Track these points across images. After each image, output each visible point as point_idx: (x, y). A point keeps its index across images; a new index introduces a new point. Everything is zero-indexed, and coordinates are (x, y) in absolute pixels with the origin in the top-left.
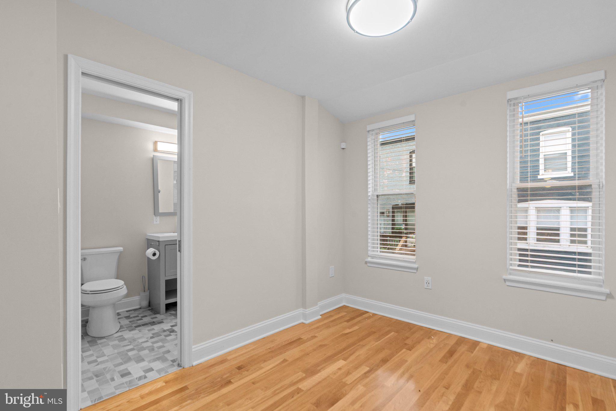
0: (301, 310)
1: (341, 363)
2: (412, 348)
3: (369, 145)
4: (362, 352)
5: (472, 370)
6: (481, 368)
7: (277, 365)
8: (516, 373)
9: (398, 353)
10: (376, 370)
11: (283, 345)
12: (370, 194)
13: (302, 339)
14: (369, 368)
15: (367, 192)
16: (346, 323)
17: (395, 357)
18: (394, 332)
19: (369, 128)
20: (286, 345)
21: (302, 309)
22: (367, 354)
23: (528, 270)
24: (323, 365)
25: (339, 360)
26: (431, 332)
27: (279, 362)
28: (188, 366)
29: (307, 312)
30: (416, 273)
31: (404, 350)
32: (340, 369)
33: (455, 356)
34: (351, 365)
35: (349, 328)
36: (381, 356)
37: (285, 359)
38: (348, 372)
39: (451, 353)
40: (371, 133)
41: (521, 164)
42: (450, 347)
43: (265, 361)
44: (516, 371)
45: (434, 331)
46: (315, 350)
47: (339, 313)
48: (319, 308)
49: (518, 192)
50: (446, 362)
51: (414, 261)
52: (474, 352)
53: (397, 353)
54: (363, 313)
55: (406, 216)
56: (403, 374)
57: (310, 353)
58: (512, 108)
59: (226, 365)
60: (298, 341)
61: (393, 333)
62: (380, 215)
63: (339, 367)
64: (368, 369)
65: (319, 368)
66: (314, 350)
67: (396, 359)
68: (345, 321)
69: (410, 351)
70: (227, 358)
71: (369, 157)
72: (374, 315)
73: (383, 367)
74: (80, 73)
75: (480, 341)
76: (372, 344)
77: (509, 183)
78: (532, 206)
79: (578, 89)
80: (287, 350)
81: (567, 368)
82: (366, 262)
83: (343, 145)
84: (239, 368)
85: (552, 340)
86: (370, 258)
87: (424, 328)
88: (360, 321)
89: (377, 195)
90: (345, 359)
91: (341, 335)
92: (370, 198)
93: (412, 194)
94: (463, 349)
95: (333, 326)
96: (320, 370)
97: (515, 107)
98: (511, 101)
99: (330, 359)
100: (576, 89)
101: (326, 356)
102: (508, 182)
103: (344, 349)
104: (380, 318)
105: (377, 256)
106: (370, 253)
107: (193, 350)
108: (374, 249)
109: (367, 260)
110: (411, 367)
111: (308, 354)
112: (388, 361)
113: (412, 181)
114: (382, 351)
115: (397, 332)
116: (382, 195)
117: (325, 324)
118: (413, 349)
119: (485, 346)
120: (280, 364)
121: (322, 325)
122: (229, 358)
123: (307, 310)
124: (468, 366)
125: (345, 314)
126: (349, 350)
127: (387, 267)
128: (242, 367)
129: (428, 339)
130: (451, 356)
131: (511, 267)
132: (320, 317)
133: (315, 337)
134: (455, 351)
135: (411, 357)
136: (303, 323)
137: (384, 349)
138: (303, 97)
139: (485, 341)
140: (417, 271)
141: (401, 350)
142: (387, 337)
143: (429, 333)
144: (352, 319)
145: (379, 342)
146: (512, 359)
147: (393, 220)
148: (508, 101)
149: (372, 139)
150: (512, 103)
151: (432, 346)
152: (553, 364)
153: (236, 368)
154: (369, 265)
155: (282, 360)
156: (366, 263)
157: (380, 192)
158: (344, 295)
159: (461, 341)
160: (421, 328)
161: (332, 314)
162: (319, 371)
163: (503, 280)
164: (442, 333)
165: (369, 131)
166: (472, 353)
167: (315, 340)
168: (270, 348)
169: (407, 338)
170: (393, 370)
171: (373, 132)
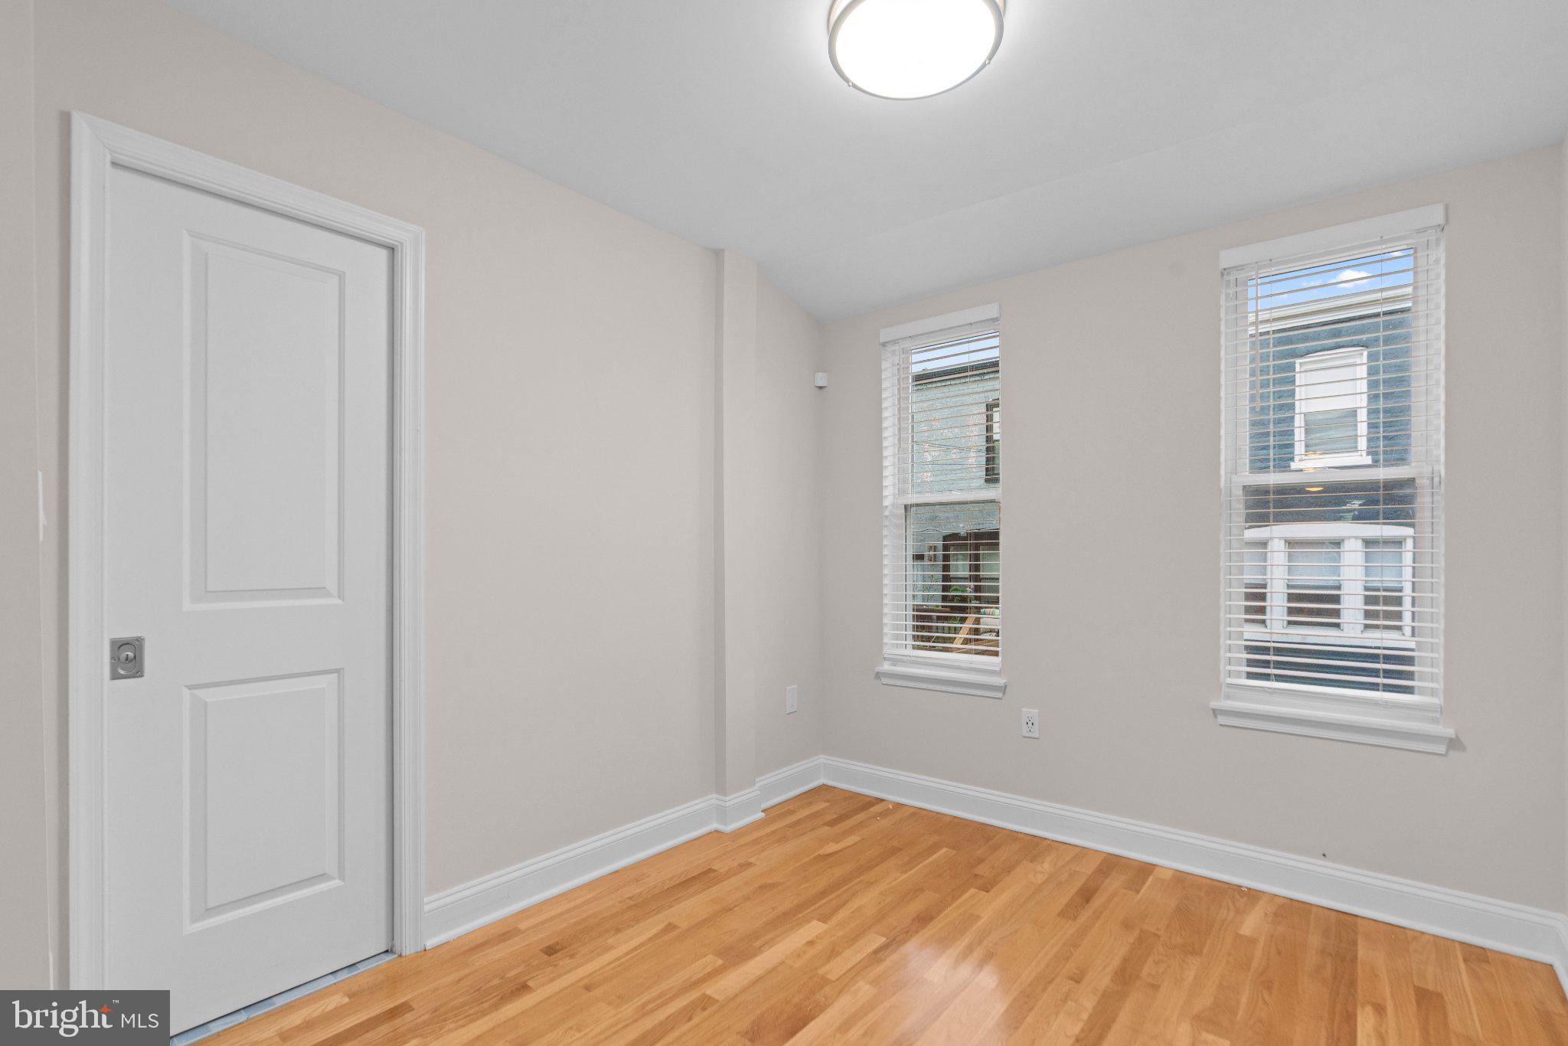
0: (713, 799)
1: (814, 929)
2: (992, 886)
3: (886, 379)
4: (867, 900)
5: (1136, 933)
6: (1158, 929)
7: (650, 940)
8: (1241, 936)
9: (957, 899)
10: (904, 942)
11: (666, 888)
12: (886, 503)
13: (715, 871)
14: (885, 939)
15: (881, 498)
16: (826, 828)
17: (949, 909)
18: (947, 847)
19: (885, 335)
20: (674, 887)
21: (715, 796)
22: (880, 903)
23: (1269, 686)
24: (768, 937)
25: (809, 922)
26: (1037, 844)
27: (654, 931)
28: (413, 951)
29: (728, 804)
30: (1001, 699)
31: (972, 891)
32: (811, 943)
33: (1097, 902)
34: (841, 933)
35: (836, 839)
36: (915, 907)
37: (670, 924)
38: (833, 951)
39: (1087, 894)
40: (890, 348)
41: (1254, 428)
42: (1083, 880)
43: (618, 930)
44: (1241, 932)
45: (1046, 843)
46: (749, 898)
47: (810, 804)
48: (758, 792)
49: (1246, 496)
50: (1075, 918)
51: (998, 669)
52: (1142, 891)
53: (955, 898)
54: (870, 802)
55: (977, 557)
56: (970, 949)
57: (735, 906)
58: (1232, 291)
59: (515, 945)
60: (706, 877)
61: (945, 850)
62: (913, 565)
63: (809, 938)
64: (883, 940)
65: (758, 943)
66: (747, 898)
67: (951, 913)
68: (824, 824)
69: (988, 892)
70: (519, 926)
71: (886, 408)
72: (899, 806)
73: (920, 934)
74: (108, 164)
75: (1154, 863)
76: (894, 877)
77: (1226, 474)
78: (1279, 533)
79: (1384, 247)
80: (676, 900)
81: (1360, 921)
82: (878, 673)
83: (821, 379)
84: (551, 951)
85: (1324, 855)
86: (888, 662)
87: (1021, 836)
88: (862, 822)
89: (905, 506)
90: (824, 919)
91: (814, 858)
92: (887, 513)
93: (992, 501)
94: (1115, 883)
95: (794, 837)
96: (760, 948)
97: (1238, 289)
98: (1228, 274)
99: (787, 919)
100: (1380, 247)
101: (775, 911)
102: (1222, 472)
103: (823, 894)
104: (913, 814)
105: (905, 658)
106: (888, 651)
107: (427, 908)
108: (898, 642)
109: (879, 669)
110: (990, 933)
111: (731, 909)
112: (932, 918)
113: (991, 475)
114: (917, 896)
115: (954, 848)
116: (918, 505)
117: (774, 832)
118: (995, 889)
119: (1168, 875)
120: (657, 936)
121: (768, 835)
122: (522, 926)
123: (728, 798)
124: (1127, 925)
125: (825, 805)
126: (834, 895)
127: (931, 687)
128: (557, 947)
129: (1031, 862)
130: (1088, 902)
131: (1229, 681)
132: (763, 814)
133: (749, 865)
134: (1097, 890)
135: (989, 906)
136: (717, 831)
137: (922, 890)
138: (718, 254)
139: (1168, 862)
140: (1004, 694)
141: (964, 892)
142: (931, 859)
143: (1034, 847)
144: (841, 818)
145: (910, 873)
146: (1230, 904)
147: (946, 568)
148: (1222, 274)
149: (893, 365)
150: (1232, 278)
151: (1040, 879)
152: (1326, 911)
153: (541, 950)
154: (885, 680)
155: (662, 926)
156: (878, 675)
157: (913, 498)
158: (822, 759)
159: (1111, 864)
160: (1013, 836)
161: (791, 807)
162: (758, 951)
163: (1211, 711)
164: (1066, 846)
165: (884, 345)
166: (1138, 892)
167: (748, 873)
168: (633, 897)
169: (980, 861)
170: (944, 942)
171: (896, 347)
